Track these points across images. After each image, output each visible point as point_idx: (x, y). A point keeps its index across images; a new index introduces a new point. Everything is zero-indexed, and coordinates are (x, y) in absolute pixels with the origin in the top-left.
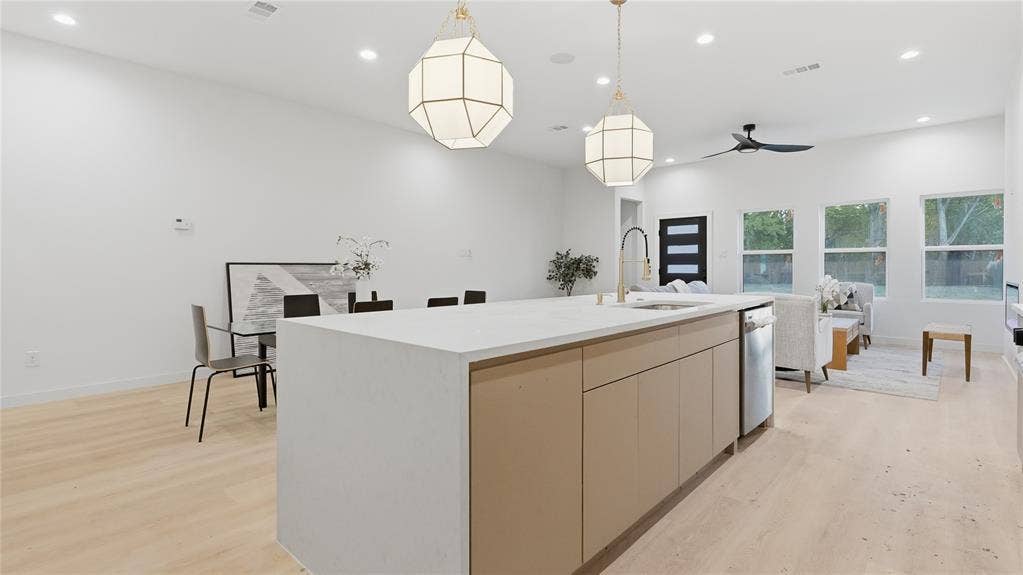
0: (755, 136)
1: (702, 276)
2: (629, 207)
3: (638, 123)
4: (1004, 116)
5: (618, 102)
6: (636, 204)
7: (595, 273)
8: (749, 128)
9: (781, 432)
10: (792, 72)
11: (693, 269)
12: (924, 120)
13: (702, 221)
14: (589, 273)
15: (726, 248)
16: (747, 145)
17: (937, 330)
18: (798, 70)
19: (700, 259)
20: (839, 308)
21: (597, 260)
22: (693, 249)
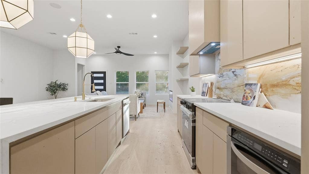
0: (120, 50)
1: (105, 89)
2: (80, 66)
3: (89, 37)
4: (169, 55)
5: (81, 27)
6: (82, 66)
7: (67, 89)
8: (119, 47)
9: (132, 133)
10: (131, 34)
11: (102, 87)
12: (156, 53)
13: (104, 73)
14: (64, 89)
15: (112, 81)
16: (118, 52)
17: (160, 102)
18: (133, 34)
19: (104, 84)
20: (139, 97)
21: (67, 85)
22: (102, 81)
